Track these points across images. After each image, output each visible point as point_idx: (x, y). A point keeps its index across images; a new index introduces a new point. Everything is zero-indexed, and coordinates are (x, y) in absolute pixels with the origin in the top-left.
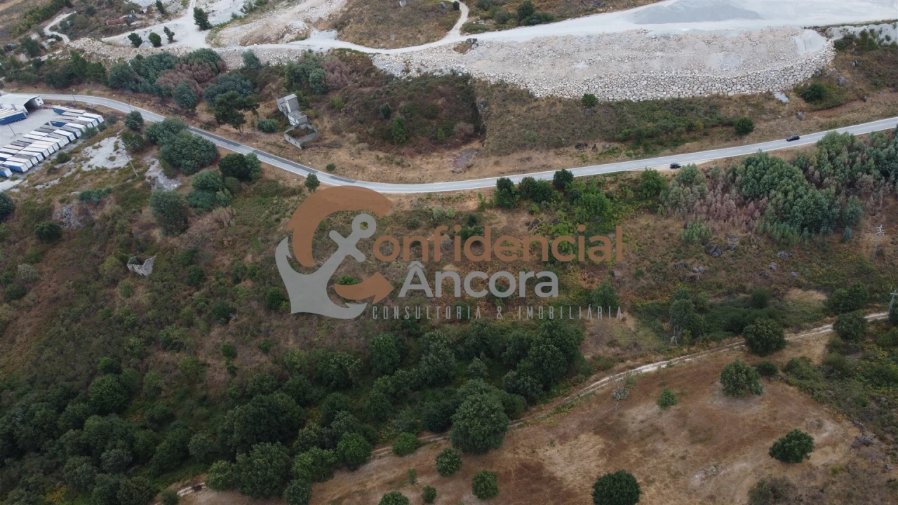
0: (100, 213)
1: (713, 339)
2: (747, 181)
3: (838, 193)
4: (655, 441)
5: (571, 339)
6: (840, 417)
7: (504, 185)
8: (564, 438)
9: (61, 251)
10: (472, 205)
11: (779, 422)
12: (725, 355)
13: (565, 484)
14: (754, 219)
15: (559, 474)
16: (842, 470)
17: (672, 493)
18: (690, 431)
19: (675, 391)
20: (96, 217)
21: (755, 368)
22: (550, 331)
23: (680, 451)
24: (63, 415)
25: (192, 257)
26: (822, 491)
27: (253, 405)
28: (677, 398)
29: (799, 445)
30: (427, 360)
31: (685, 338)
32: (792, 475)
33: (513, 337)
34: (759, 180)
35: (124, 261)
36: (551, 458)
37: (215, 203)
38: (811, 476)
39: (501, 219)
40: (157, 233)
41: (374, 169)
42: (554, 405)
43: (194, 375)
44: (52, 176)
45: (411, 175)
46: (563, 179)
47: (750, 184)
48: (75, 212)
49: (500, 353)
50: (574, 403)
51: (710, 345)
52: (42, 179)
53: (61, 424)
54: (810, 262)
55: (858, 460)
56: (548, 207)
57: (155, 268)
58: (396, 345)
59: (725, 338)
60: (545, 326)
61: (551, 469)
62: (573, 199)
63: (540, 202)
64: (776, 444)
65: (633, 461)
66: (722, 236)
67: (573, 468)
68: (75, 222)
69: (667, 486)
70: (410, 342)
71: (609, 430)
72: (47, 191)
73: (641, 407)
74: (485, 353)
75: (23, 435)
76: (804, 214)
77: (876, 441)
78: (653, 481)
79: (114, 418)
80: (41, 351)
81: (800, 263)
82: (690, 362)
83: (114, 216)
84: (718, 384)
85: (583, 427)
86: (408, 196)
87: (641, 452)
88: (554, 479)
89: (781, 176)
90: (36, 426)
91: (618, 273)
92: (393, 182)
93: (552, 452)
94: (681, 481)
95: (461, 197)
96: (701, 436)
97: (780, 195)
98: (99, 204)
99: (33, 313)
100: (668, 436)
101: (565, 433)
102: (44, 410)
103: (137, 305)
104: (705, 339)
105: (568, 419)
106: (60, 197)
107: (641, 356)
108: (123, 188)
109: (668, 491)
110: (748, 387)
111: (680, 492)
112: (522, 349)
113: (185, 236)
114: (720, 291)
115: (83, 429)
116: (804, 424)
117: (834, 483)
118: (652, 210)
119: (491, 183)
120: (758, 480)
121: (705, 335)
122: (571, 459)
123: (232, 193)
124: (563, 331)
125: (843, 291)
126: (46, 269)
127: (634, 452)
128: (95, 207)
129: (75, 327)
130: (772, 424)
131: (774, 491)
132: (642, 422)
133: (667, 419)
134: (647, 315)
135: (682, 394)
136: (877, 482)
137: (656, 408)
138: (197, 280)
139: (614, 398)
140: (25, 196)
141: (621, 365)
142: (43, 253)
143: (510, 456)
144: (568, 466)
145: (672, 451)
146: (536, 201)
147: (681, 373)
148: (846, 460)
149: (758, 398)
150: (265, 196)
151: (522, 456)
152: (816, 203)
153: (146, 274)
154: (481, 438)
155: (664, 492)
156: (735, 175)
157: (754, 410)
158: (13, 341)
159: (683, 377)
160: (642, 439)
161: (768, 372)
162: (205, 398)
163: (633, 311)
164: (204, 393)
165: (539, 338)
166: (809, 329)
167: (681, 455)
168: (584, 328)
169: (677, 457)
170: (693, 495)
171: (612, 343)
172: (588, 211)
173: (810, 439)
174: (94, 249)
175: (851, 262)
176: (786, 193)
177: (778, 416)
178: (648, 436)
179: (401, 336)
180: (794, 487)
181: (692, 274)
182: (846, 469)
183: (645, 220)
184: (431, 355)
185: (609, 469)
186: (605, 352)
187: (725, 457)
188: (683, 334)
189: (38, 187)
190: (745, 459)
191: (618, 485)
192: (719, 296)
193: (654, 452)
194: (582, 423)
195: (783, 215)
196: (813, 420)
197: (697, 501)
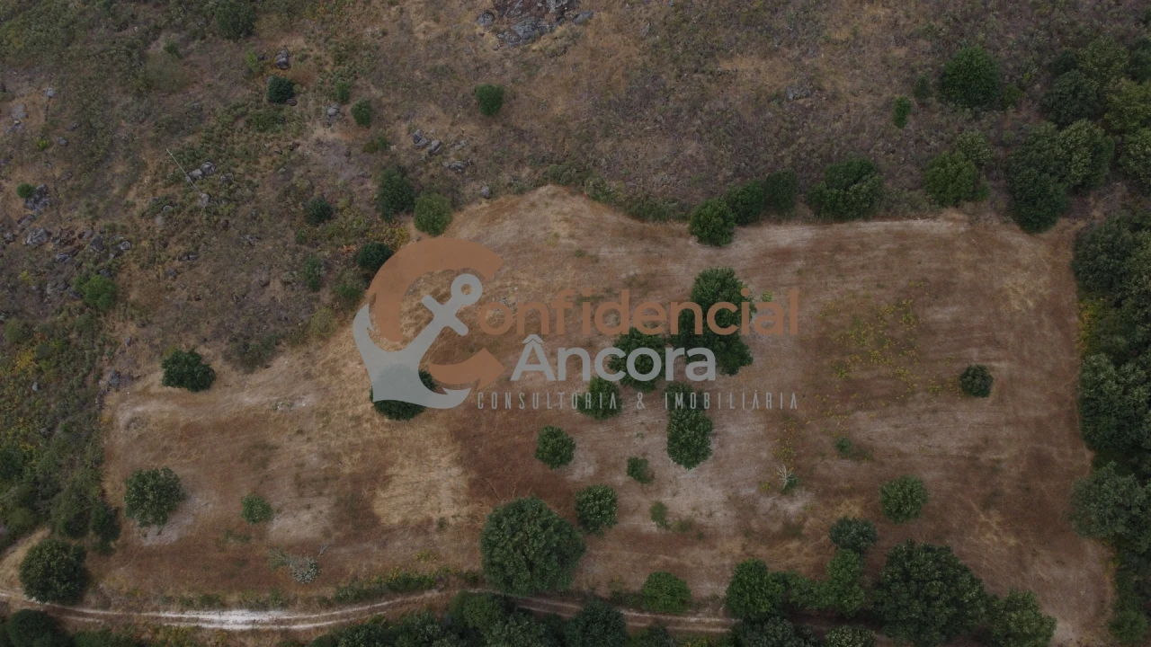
4: (313, 470)
8: (422, 528)
13: (455, 453)
15: (456, 471)
17: (342, 397)
18: (264, 467)
23: (296, 445)
36: (455, 501)
51: (121, 632)
55: (144, 361)
61: (461, 483)
67: (434, 475)
69: (342, 406)
78: (353, 419)
85: (387, 535)
87: (341, 462)
88: (464, 465)
93: (449, 512)
94: (323, 406)
100: (294, 471)
101: (416, 537)
105: (401, 562)
109: (345, 401)
111: (334, 394)
120: (249, 376)
122: (430, 490)
127: (347, 467)
132: (308, 508)
144: (438, 481)
145: (305, 447)
155: (350, 401)
160: (326, 478)
169: (305, 437)
170: (323, 386)
178: (316, 481)
187: (258, 415)
190: (239, 406)
193: (325, 456)
194: (385, 544)
197: (325, 379)
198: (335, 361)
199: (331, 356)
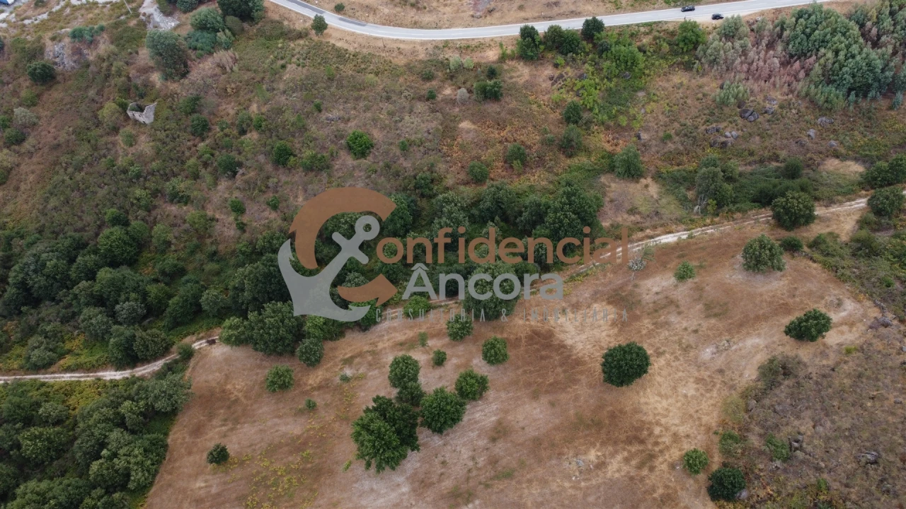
0: (94, 54)
1: (739, 210)
2: (796, 37)
3: (895, 53)
4: (669, 313)
5: (590, 207)
6: (861, 297)
7: (528, 33)
8: (576, 307)
9: (56, 94)
10: (492, 55)
11: (797, 299)
12: (749, 228)
13: (575, 352)
14: (798, 80)
15: (569, 342)
16: (856, 349)
17: (682, 365)
18: (706, 304)
19: (694, 263)
20: (91, 58)
21: (779, 242)
22: (568, 198)
23: (693, 324)
24: (75, 266)
25: (194, 105)
26: (833, 370)
27: (263, 264)
28: (695, 271)
29: (816, 325)
30: (440, 223)
31: (709, 208)
32: (805, 352)
33: (530, 203)
34: (808, 36)
35: (124, 107)
36: (562, 326)
37: (215, 46)
38: (823, 354)
39: (522, 73)
40: (156, 77)
41: (386, 11)
42: (568, 273)
43: (203, 230)
44: (40, 10)
45: (427, 18)
46: (594, 27)
47: (799, 40)
48: (68, 51)
49: (516, 218)
50: (589, 272)
51: (735, 216)
52: (30, 13)
53: (73, 275)
54: (852, 129)
55: (874, 341)
56: (574, 60)
57: (156, 115)
58: (409, 206)
59: (751, 209)
60: (564, 193)
61: (562, 336)
62: (602, 51)
63: (566, 54)
64: (792, 323)
65: (644, 332)
66: (760, 98)
67: (583, 337)
68: (68, 62)
69: (677, 359)
70: (423, 203)
71: (622, 300)
72: (36, 26)
73: (658, 279)
74: (500, 217)
75: (36, 285)
76: (854, 76)
77: (895, 322)
78: (663, 353)
79: (125, 271)
80: (47, 200)
81: (841, 131)
82: (712, 234)
83: (109, 56)
84: (739, 257)
85: (596, 297)
86: (423, 43)
87: (653, 324)
88: (564, 346)
89: (834, 32)
90: (48, 276)
91: (645, 136)
92: (406, 26)
94: (692, 354)
95: (481, 46)
96: (716, 310)
97: (830, 55)
98: (92, 43)
99: (35, 159)
100: (682, 309)
101: (578, 302)
102: (55, 260)
103: (140, 156)
104: (730, 210)
105: (581, 287)
106: (50, 34)
107: (662, 225)
108: (117, 25)
109: (677, 363)
110: (770, 264)
111: (690, 365)
112: (539, 216)
113: (186, 81)
114: (751, 159)
115: (95, 280)
116: (823, 302)
117: (846, 362)
118: (688, 67)
119: (514, 30)
120: (769, 357)
121: (731, 205)
122: (581, 329)
123: (234, 35)
124: (583, 198)
125: (883, 164)
126: (44, 113)
127: (647, 323)
128: (89, 47)
129: (79, 176)
130: (791, 301)
131: (784, 368)
132: (657, 293)
133: (682, 292)
134: (673, 182)
135: (701, 267)
136: (890, 364)
137: (673, 280)
138: (202, 130)
139: (630, 268)
140: (14, 32)
141: (640, 235)
142: (39, 96)
143: (521, 322)
144: (579, 334)
145: (685, 324)
146: (562, 53)
147: (701, 245)
148: (862, 340)
149: (779, 274)
150: (269, 38)
151: (533, 323)
152: (869, 65)
153: (147, 122)
154: (493, 305)
155: (673, 364)
156: (783, 29)
157: (773, 286)
158: (17, 189)
159: (703, 249)
160: (656, 311)
161: (792, 247)
162: (215, 253)
163: (658, 177)
164: (214, 248)
165: (557, 205)
166: (841, 203)
167: (694, 328)
168: (604, 194)
169: (690, 330)
170: (703, 368)
171: (632, 211)
172: (617, 66)
173: (828, 320)
174: (92, 93)
175: (897, 131)
176: (837, 52)
177: (797, 293)
178: (662, 308)
179: (413, 197)
180: (805, 365)
181: (723, 139)
182: (861, 349)
183: (679, 77)
184: (444, 219)
185: (619, 339)
186: (625, 220)
187: (738, 332)
188: (708, 204)
189: (27, 22)
190: (759, 335)
191: (628, 357)
192: (750, 164)
193: (667, 324)
194: (596, 293)
195: (830, 77)
196: (832, 298)
197: (705, 374)
198: (708, 391)
199: (715, 394)
